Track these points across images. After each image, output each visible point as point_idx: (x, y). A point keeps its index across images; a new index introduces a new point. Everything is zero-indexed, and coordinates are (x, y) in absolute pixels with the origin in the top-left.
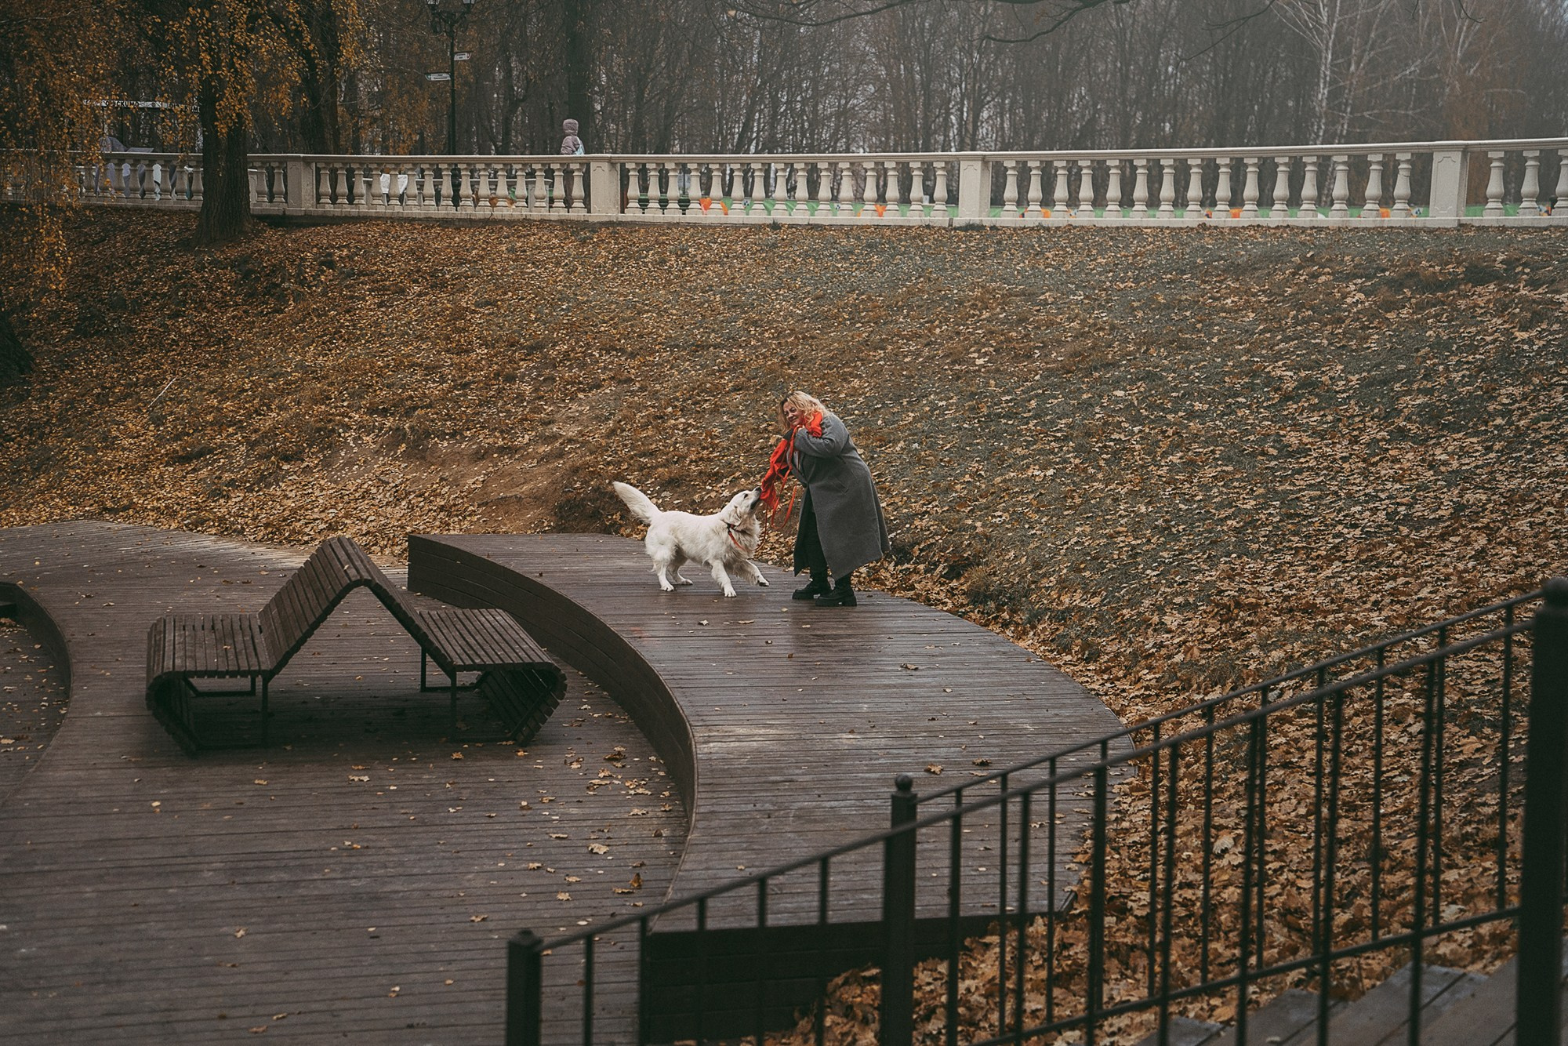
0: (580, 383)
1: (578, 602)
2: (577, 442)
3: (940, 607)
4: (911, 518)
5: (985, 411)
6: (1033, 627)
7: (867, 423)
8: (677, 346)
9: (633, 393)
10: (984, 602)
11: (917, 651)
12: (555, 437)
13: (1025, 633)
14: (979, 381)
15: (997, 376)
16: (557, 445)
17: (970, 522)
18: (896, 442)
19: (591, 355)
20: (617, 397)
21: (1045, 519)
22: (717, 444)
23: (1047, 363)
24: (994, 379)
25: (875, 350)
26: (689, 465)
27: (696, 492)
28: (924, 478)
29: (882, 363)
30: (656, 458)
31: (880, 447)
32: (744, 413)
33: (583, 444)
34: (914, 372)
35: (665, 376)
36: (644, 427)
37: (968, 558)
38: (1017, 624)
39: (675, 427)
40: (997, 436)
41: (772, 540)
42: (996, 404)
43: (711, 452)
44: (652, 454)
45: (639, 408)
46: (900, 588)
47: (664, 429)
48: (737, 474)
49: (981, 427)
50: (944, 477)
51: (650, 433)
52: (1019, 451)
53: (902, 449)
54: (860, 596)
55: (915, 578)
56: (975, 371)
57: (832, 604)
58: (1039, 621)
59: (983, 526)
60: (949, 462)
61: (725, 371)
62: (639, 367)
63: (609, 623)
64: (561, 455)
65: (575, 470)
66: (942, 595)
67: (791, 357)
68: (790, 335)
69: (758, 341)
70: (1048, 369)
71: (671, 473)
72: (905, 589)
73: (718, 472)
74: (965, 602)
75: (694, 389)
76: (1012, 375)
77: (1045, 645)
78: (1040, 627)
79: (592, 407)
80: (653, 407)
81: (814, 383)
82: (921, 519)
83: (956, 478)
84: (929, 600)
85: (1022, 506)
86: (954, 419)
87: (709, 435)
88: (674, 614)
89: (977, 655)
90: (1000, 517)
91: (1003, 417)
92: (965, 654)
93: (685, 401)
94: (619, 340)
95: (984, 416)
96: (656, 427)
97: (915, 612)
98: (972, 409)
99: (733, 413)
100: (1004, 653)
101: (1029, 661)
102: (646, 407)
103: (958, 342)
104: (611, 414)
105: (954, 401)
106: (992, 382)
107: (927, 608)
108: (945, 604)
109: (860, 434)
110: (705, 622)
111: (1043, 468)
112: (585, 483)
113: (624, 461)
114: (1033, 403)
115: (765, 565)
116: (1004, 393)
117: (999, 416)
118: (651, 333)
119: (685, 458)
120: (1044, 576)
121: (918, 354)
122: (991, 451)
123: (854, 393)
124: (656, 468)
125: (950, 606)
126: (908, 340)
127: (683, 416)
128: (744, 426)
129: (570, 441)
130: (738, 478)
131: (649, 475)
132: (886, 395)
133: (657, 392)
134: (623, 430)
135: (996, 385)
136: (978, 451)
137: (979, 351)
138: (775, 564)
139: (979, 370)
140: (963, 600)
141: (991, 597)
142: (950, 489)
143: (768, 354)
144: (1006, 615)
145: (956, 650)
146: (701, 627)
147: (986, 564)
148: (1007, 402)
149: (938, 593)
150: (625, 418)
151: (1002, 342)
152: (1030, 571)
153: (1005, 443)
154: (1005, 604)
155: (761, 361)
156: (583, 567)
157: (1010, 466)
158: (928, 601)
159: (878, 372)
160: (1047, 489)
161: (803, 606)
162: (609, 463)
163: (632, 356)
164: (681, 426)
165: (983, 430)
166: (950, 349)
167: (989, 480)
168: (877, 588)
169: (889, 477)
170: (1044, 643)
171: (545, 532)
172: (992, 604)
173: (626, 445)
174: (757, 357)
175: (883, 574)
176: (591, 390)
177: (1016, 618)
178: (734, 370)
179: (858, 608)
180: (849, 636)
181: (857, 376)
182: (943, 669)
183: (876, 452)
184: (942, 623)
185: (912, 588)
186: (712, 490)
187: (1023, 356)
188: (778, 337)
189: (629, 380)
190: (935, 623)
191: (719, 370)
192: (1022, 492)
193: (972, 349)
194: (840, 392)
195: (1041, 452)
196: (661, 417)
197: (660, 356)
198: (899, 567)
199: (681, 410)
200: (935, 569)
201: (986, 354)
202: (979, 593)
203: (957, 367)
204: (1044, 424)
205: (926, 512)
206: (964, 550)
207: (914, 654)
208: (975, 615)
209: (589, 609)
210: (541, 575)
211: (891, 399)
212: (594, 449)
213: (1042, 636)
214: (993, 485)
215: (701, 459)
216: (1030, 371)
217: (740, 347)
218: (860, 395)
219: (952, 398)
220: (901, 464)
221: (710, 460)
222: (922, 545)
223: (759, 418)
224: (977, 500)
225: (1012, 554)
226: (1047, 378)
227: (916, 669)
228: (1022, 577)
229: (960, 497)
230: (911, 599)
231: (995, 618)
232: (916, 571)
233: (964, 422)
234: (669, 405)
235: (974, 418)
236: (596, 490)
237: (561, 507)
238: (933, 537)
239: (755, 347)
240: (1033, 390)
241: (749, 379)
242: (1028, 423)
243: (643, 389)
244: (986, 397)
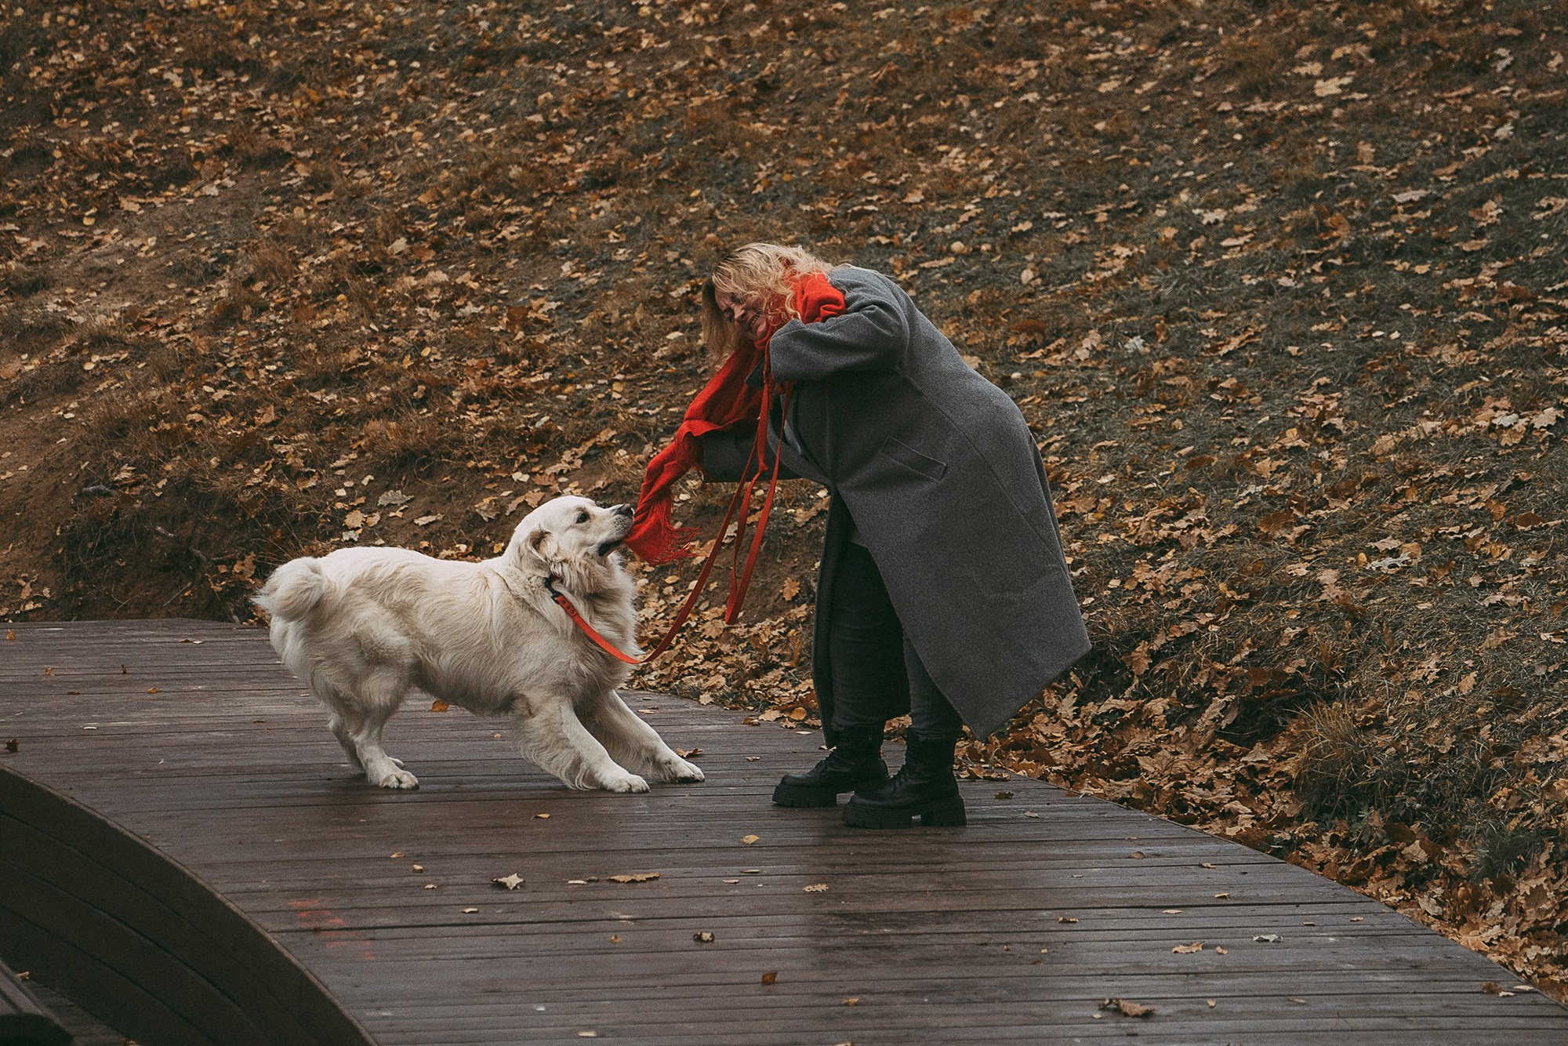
0: (128, 165)
1: (126, 825)
2: (118, 343)
3: (1216, 826)
4: (1123, 559)
5: (1344, 236)
6: (1504, 887)
7: (990, 278)
8: (420, 54)
9: (290, 197)
10: (1349, 810)
11: (1150, 959)
12: (51, 330)
13: (1477, 905)
14: (1327, 145)
15: (1381, 130)
16: (60, 353)
17: (1301, 570)
18: (1075, 333)
19: (160, 81)
20: (241, 207)
21: (1529, 560)
22: (542, 349)
23: (1534, 87)
24: (1370, 137)
25: (1012, 57)
26: (462, 409)
27: (482, 492)
28: (1161, 439)
29: (1032, 97)
30: (362, 391)
31: (1030, 348)
32: (621, 254)
33: (140, 350)
34: (1129, 125)
35: (384, 144)
36: (324, 298)
37: (1296, 680)
38: (1453, 879)
39: (417, 297)
40: (1379, 311)
41: (710, 630)
42: (1377, 216)
43: (527, 372)
44: (348, 378)
45: (309, 239)
46: (1094, 770)
47: (385, 304)
48: (605, 436)
49: (1331, 284)
50: (1223, 436)
51: (341, 315)
52: (1449, 355)
53: (1096, 354)
54: (977, 799)
55: (1138, 738)
56: (1313, 117)
57: (893, 818)
58: (1520, 868)
59: (1342, 581)
60: (1236, 391)
61: (563, 127)
62: (305, 119)
63: (221, 887)
64: (70, 382)
65: (117, 430)
66: (1223, 791)
67: (762, 85)
68: (756, 18)
69: (662, 35)
70: (1537, 105)
71: (405, 433)
72: (1110, 774)
73: (546, 431)
74: (1291, 811)
75: (471, 183)
76: (1427, 125)
77: (1541, 942)
78: (1524, 887)
79: (164, 241)
80: (351, 237)
81: (829, 162)
82: (1155, 564)
83: (1257, 439)
84: (1181, 805)
85: (1461, 519)
86: (1250, 263)
87: (521, 319)
88: (419, 858)
89: (1329, 970)
90: (1394, 553)
91: (1401, 253)
92: (1296, 969)
93: (445, 217)
94: (243, 37)
95: (1341, 251)
96: (361, 299)
97: (1141, 841)
98: (1305, 231)
99: (590, 253)
100: (1415, 967)
101: (1491, 991)
102: (330, 239)
103: (1263, 30)
104: (223, 259)
105: (1249, 207)
106: (1366, 149)
107: (1177, 830)
108: (1231, 816)
109: (968, 312)
110: (513, 880)
111: (1525, 405)
112: (147, 468)
113: (264, 401)
114: (1492, 210)
115: (692, 706)
116: (1403, 181)
117: (1388, 250)
118: (341, 14)
119: (447, 389)
120: (1533, 730)
121: (1140, 68)
122: (1364, 357)
123: (950, 189)
124: (362, 418)
125: (1245, 822)
126: (1110, 27)
127: (441, 264)
128: (623, 290)
129: (100, 341)
130: (608, 447)
131: (340, 443)
132: (1046, 195)
133: (360, 192)
134: (262, 309)
135: (1378, 159)
136: (1325, 358)
137: (1323, 56)
138: (719, 701)
139: (1325, 114)
140: (1284, 804)
141: (1369, 795)
142: (1239, 471)
143: (692, 75)
144: (1416, 851)
145: (1270, 957)
146: (503, 896)
147: (1354, 695)
148: (1411, 207)
149: (1209, 786)
150: (265, 270)
151: (1395, 27)
152: (1489, 718)
153: (1405, 331)
154: (1412, 816)
155: (671, 98)
156: (142, 720)
157: (1421, 401)
158: (1180, 811)
159: (1022, 124)
160: (1537, 467)
161: (800, 829)
162: (218, 408)
163: (286, 83)
164: (434, 295)
165: (1338, 293)
166: (1237, 50)
167: (1359, 446)
168: (1024, 770)
169: (1057, 440)
170: (1536, 933)
171: (24, 616)
172: (1373, 818)
173: (269, 354)
174: (659, 84)
175: (1043, 728)
176: (158, 187)
177: (1450, 860)
178: (592, 126)
179: (970, 833)
180: (946, 915)
181: (957, 139)
182: (1226, 1015)
183: (1016, 366)
184: (1222, 875)
185: (1131, 769)
186: (531, 485)
187: (1462, 67)
188: (721, 23)
189: (276, 158)
190: (1203, 876)
191: (547, 126)
192: (1457, 479)
193: (1305, 51)
194: (905, 189)
195: (1517, 356)
196: (374, 269)
197: (368, 85)
198: (1091, 708)
199: (436, 246)
200: (1198, 713)
201: (1345, 64)
202: (1333, 784)
203: (1259, 106)
204: (1526, 271)
205: (1170, 542)
206: (1286, 656)
207: (1140, 970)
208: (1323, 851)
209: (163, 848)
210: (12, 747)
211: (1059, 206)
212: (173, 365)
213: (1531, 915)
214: (1371, 459)
215: (497, 392)
216: (1481, 114)
217: (609, 54)
218: (968, 195)
219: (1242, 199)
220: (1093, 398)
221: (522, 394)
222: (1159, 641)
223: (666, 268)
224: (1323, 505)
225: (1430, 665)
226: (1535, 132)
227: (1147, 1016)
228: (1464, 734)
229: (1270, 497)
230: (1128, 802)
231: (1385, 860)
232: (1142, 720)
233: (1281, 270)
234: (396, 231)
235: (1312, 258)
236: (182, 487)
237: (73, 541)
238: (1189, 617)
239: (652, 55)
240: (1492, 168)
241: (637, 152)
242: (1474, 271)
243: (317, 183)
244: (1346, 193)
